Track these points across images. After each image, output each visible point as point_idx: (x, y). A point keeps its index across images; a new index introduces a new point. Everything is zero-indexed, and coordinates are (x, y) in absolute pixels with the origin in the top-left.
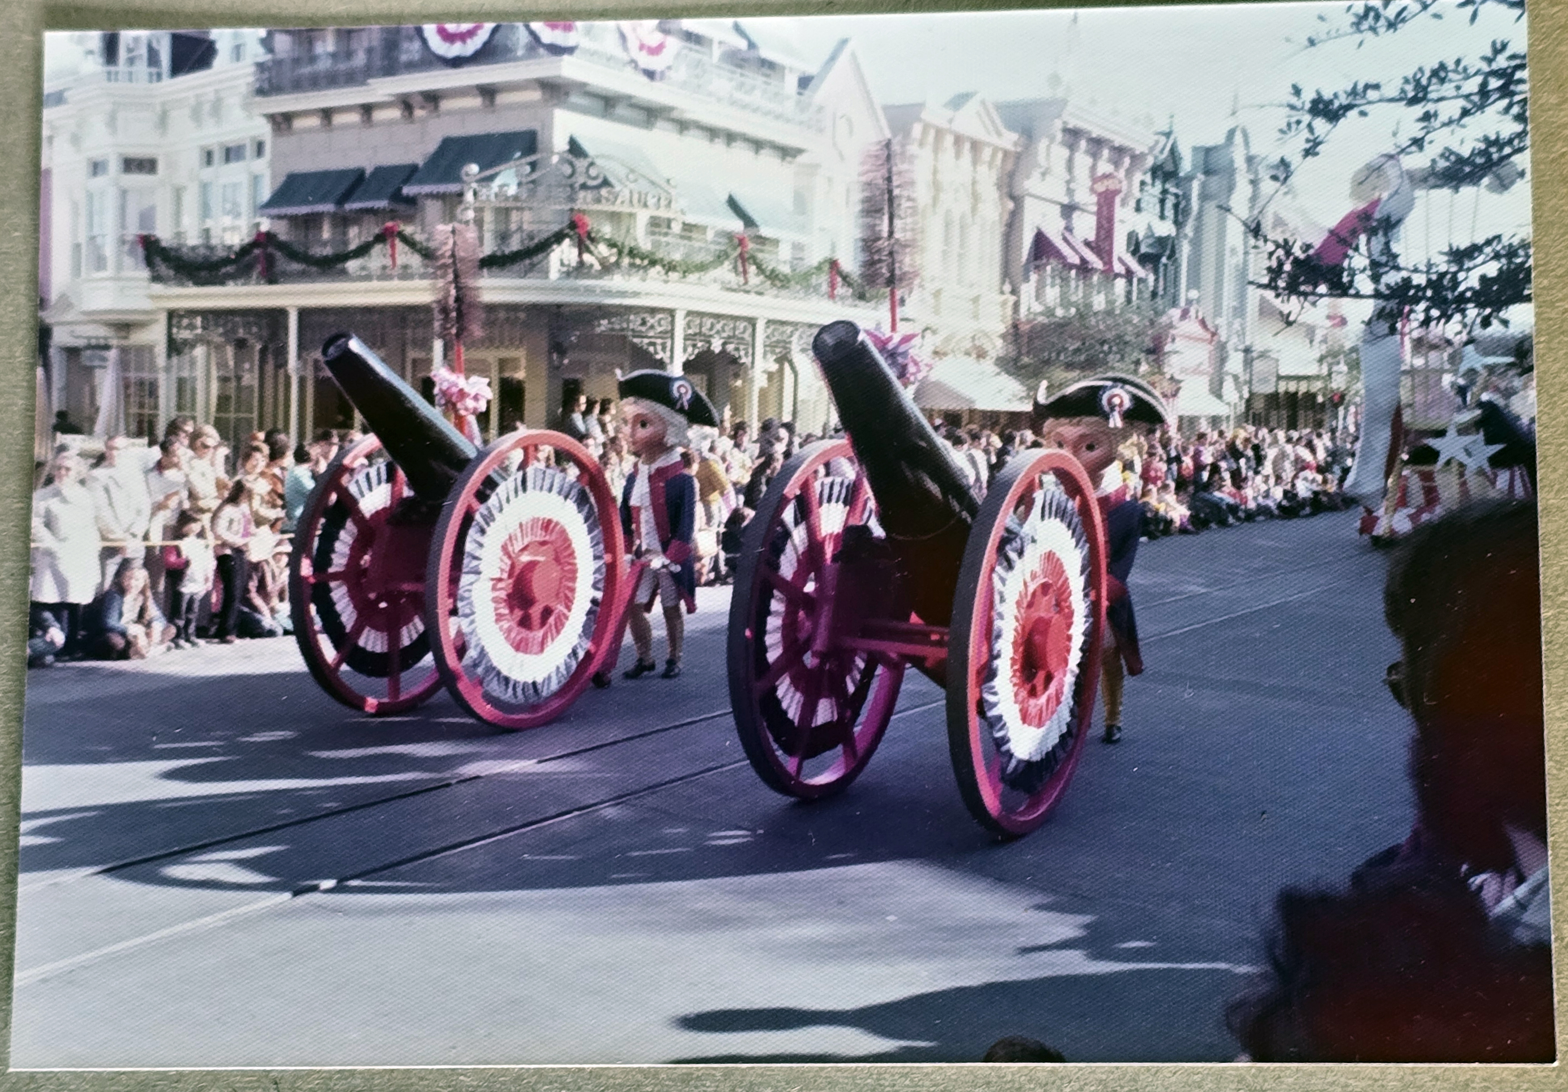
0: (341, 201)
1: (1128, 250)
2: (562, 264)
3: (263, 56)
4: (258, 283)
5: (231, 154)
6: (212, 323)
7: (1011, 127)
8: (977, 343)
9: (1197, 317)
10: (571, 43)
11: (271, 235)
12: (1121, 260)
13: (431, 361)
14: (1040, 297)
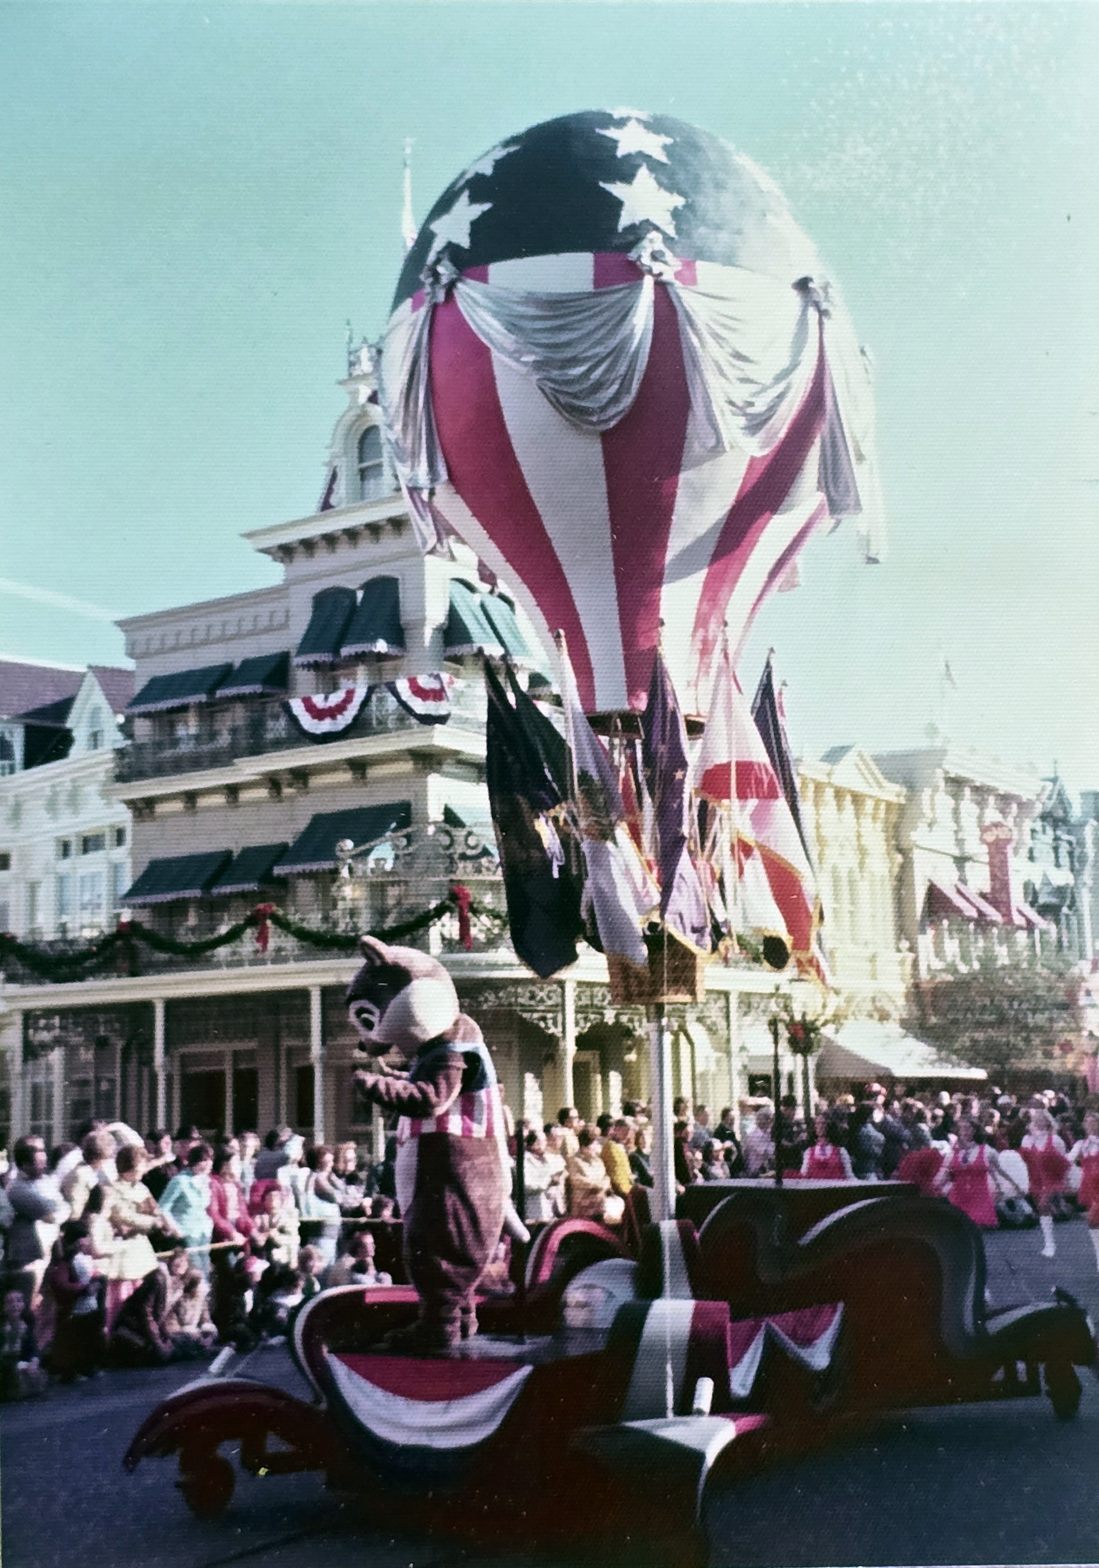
0: (207, 886)
1: (1026, 900)
2: (443, 938)
3: (122, 742)
4: (120, 976)
5: (90, 844)
6: (71, 1022)
7: (891, 778)
8: (878, 1004)
10: (443, 712)
11: (133, 926)
12: (1020, 912)
13: (308, 1049)
14: (939, 952)
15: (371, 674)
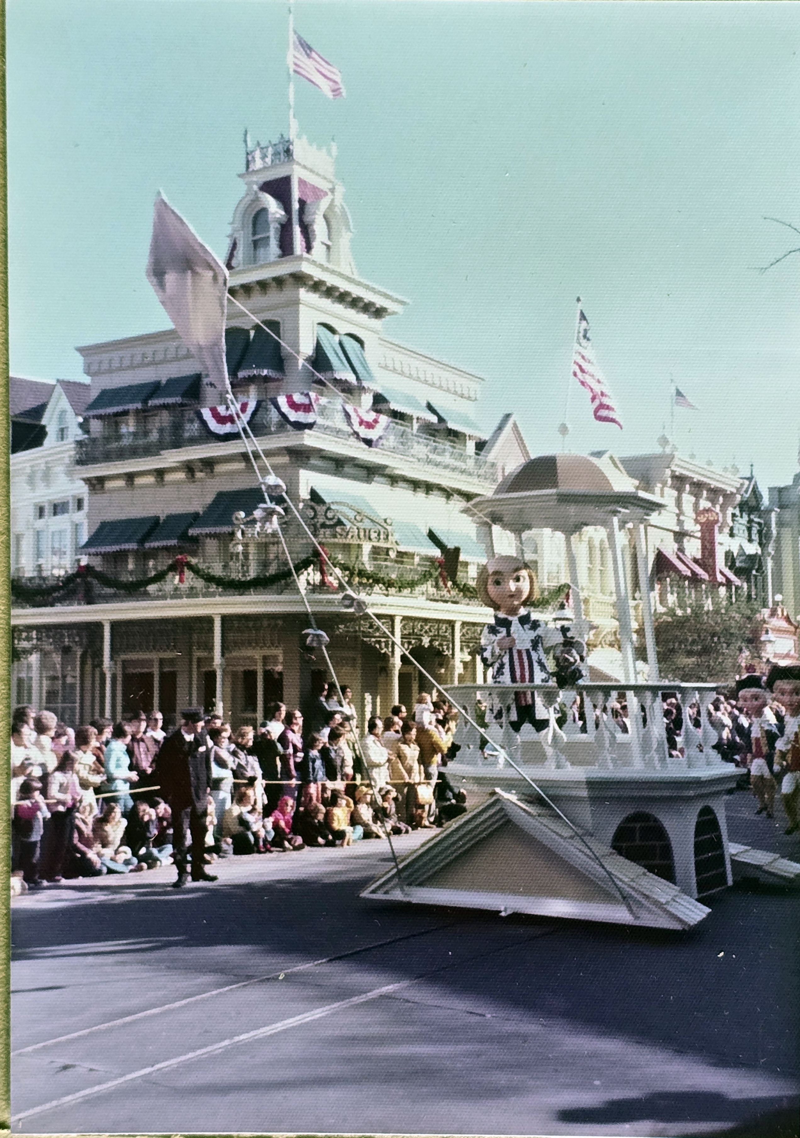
0: (141, 542)
1: (726, 565)
2: (308, 583)
3: (81, 436)
4: (79, 604)
5: (58, 508)
6: (44, 634)
7: (633, 475)
9: (783, 615)
10: (310, 421)
11: (88, 568)
12: (721, 573)
13: (212, 659)
14: (663, 601)
15: (259, 391)
